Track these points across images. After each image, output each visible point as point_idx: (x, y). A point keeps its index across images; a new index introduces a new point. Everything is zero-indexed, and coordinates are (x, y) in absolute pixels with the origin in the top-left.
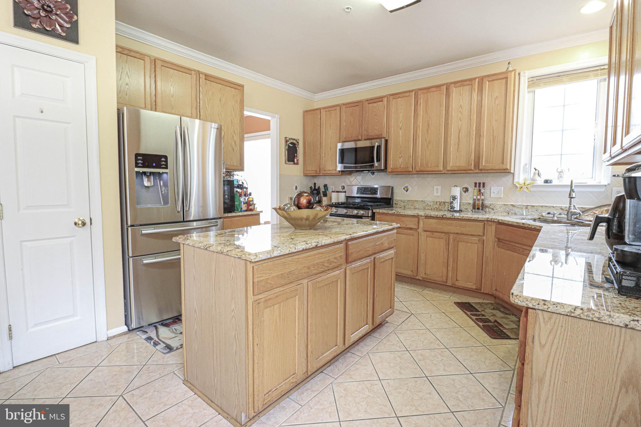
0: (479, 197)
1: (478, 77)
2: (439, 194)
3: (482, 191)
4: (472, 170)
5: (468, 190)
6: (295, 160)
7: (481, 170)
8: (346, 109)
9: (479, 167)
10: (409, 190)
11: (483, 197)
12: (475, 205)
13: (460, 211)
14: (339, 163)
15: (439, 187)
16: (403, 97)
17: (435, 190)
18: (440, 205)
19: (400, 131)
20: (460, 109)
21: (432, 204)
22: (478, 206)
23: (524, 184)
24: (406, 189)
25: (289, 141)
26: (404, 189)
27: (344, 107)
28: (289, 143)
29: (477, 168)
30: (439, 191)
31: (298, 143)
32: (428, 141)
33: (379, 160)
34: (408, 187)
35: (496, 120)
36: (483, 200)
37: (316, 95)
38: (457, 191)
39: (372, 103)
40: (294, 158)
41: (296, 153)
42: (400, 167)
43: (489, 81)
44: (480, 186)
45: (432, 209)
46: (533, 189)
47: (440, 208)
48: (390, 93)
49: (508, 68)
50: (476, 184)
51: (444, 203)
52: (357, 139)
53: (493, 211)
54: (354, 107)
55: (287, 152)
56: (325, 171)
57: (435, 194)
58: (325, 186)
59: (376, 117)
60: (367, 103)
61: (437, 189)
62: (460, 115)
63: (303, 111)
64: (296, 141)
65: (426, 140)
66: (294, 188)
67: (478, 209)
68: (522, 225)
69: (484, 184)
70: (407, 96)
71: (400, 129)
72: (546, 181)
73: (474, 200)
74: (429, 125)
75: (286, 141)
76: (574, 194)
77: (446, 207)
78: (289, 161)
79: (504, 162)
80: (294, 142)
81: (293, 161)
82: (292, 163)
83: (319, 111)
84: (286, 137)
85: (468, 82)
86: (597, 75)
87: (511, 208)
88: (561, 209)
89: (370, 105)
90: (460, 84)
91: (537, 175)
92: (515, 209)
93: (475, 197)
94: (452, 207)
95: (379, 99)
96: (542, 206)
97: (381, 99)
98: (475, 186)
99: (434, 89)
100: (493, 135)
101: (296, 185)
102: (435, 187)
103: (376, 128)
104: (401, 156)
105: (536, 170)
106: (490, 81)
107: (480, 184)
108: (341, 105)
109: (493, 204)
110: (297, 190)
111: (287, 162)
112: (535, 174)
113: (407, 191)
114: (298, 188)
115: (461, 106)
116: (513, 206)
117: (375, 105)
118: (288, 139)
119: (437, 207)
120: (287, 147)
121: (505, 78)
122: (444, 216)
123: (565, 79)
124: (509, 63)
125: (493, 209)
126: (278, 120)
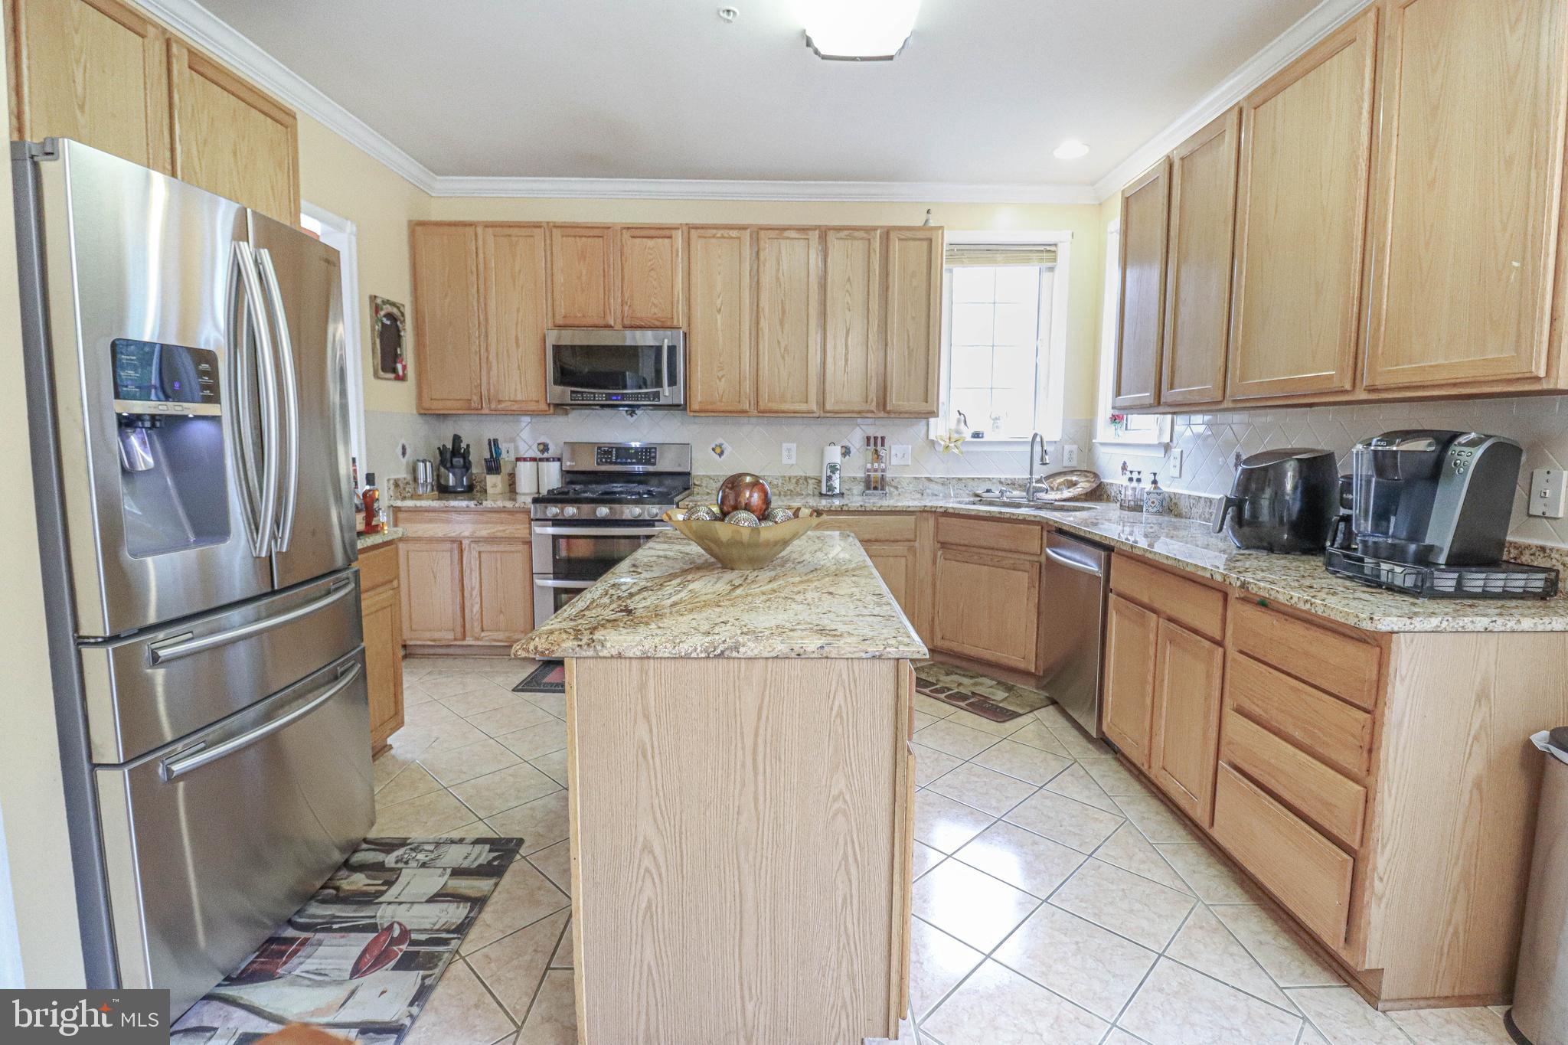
0: (876, 465)
1: (882, 227)
2: (793, 461)
3: (882, 453)
4: (873, 412)
5: (850, 452)
6: (399, 367)
7: (889, 412)
8: (564, 238)
9: (885, 405)
10: (725, 453)
11: (883, 465)
12: (870, 482)
13: (842, 494)
14: (555, 383)
15: (794, 446)
16: (723, 237)
17: (785, 453)
18: (797, 483)
19: (719, 317)
20: (848, 286)
21: (780, 482)
22: (874, 484)
23: (950, 438)
24: (718, 450)
25: (382, 309)
26: (714, 450)
27: (557, 233)
28: (382, 313)
29: (881, 408)
30: (794, 453)
31: (403, 315)
32: (783, 345)
33: (673, 381)
34: (723, 446)
35: (913, 318)
36: (883, 470)
37: (438, 178)
38: (834, 455)
39: (643, 237)
40: (395, 363)
41: (400, 346)
42: (721, 401)
43: (900, 239)
44: (875, 443)
45: (780, 495)
46: (965, 449)
47: (798, 489)
48: (688, 222)
49: (927, 221)
50: (868, 438)
51: (806, 478)
52: (602, 323)
53: (896, 492)
54: (590, 240)
55: (378, 341)
56: (500, 402)
57: (785, 461)
58: (494, 444)
59: (652, 273)
60: (626, 235)
61: (789, 450)
62: (848, 299)
63: (410, 222)
64: (398, 308)
65: (779, 342)
66: (399, 450)
67: (875, 488)
68: (998, 515)
69: (883, 439)
70: (732, 238)
71: (719, 311)
72: (976, 435)
73: (868, 470)
74: (784, 312)
75: (377, 309)
76: (1047, 457)
77: (811, 487)
78: (384, 370)
79: (929, 399)
80: (395, 311)
81: (394, 370)
82: (392, 376)
83: (470, 231)
84: (375, 297)
85: (862, 234)
86: (1042, 260)
87: (927, 483)
88: (1001, 482)
89: (638, 241)
90: (846, 233)
91: (963, 424)
92: (932, 485)
93: (869, 466)
94: (830, 488)
95: (662, 232)
96: (973, 479)
97: (667, 233)
98: (868, 444)
99: (793, 234)
100: (909, 347)
101: (403, 441)
102: (785, 445)
103: (656, 302)
104: (723, 376)
105: (960, 414)
106: (902, 240)
107: (876, 438)
108: (545, 225)
109: (896, 478)
110: (407, 456)
111: (381, 373)
112: (959, 421)
113: (721, 454)
114: (408, 451)
115: (849, 279)
116: (929, 479)
117: (650, 243)
118: (379, 301)
119: (791, 488)
120: (378, 327)
121: (927, 239)
122: (845, 508)
123: (999, 257)
124: (928, 212)
125: (896, 488)
126: (354, 239)
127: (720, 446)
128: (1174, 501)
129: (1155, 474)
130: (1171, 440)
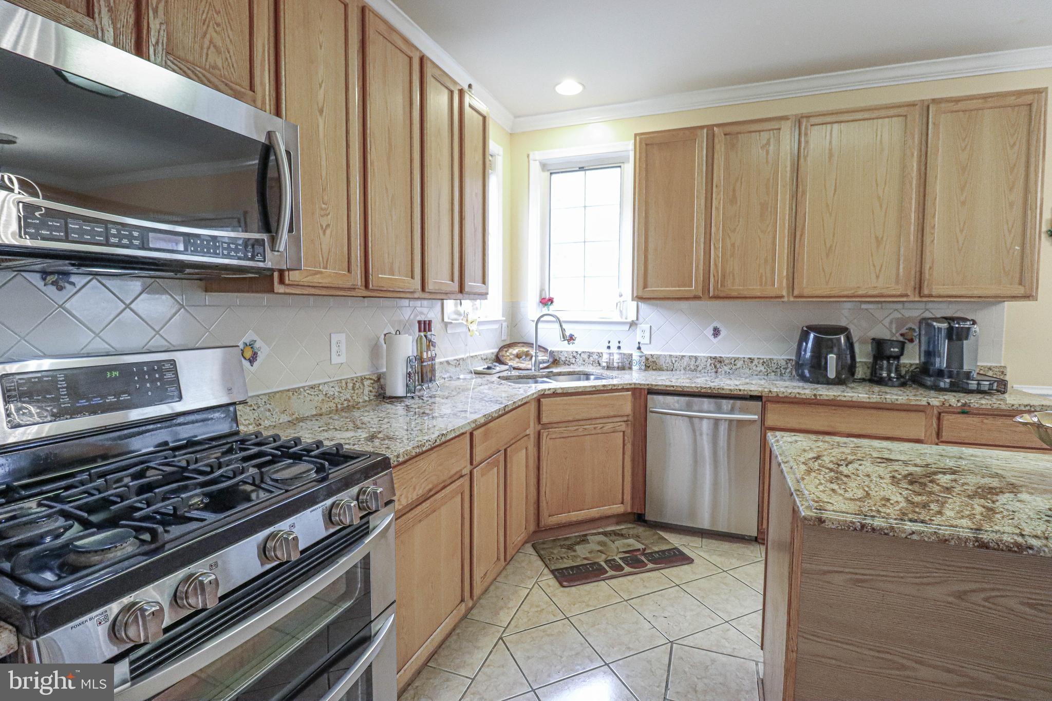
0: (430, 354)
2: (343, 359)
3: (433, 338)
10: (261, 357)
12: (425, 373)
15: (343, 336)
17: (332, 347)
19: (321, 122)
21: (337, 391)
22: (430, 375)
24: (248, 354)
26: (243, 353)
30: (345, 347)
32: (390, 194)
34: (257, 345)
36: (435, 358)
43: (469, 106)
44: (424, 328)
47: (355, 397)
50: (419, 323)
51: (362, 380)
61: (336, 342)
67: (431, 380)
69: (430, 323)
71: (321, 111)
73: (423, 360)
79: (485, 282)
85: (448, 82)
90: (438, 72)
93: (424, 356)
98: (420, 330)
99: (399, 41)
102: (333, 337)
106: (471, 107)
107: (425, 323)
113: (252, 360)
121: (483, 115)
127: (251, 345)
128: (651, 359)
129: (619, 342)
130: (637, 319)
